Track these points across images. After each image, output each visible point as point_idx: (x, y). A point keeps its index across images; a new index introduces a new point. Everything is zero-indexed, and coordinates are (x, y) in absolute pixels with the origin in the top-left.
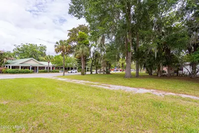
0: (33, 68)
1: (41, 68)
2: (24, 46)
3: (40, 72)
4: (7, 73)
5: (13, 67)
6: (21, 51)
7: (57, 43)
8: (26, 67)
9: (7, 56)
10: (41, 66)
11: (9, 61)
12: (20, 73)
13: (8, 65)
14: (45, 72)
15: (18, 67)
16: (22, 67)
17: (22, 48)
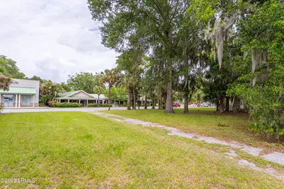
0: (82, 101)
1: (91, 101)
2: (78, 75)
3: (90, 106)
4: (56, 106)
5: (62, 101)
6: (75, 81)
7: (102, 73)
8: (75, 101)
9: (58, 89)
10: (92, 99)
11: (59, 94)
12: (68, 106)
13: (58, 98)
14: (95, 106)
15: (67, 100)
16: (71, 101)
17: (76, 78)
